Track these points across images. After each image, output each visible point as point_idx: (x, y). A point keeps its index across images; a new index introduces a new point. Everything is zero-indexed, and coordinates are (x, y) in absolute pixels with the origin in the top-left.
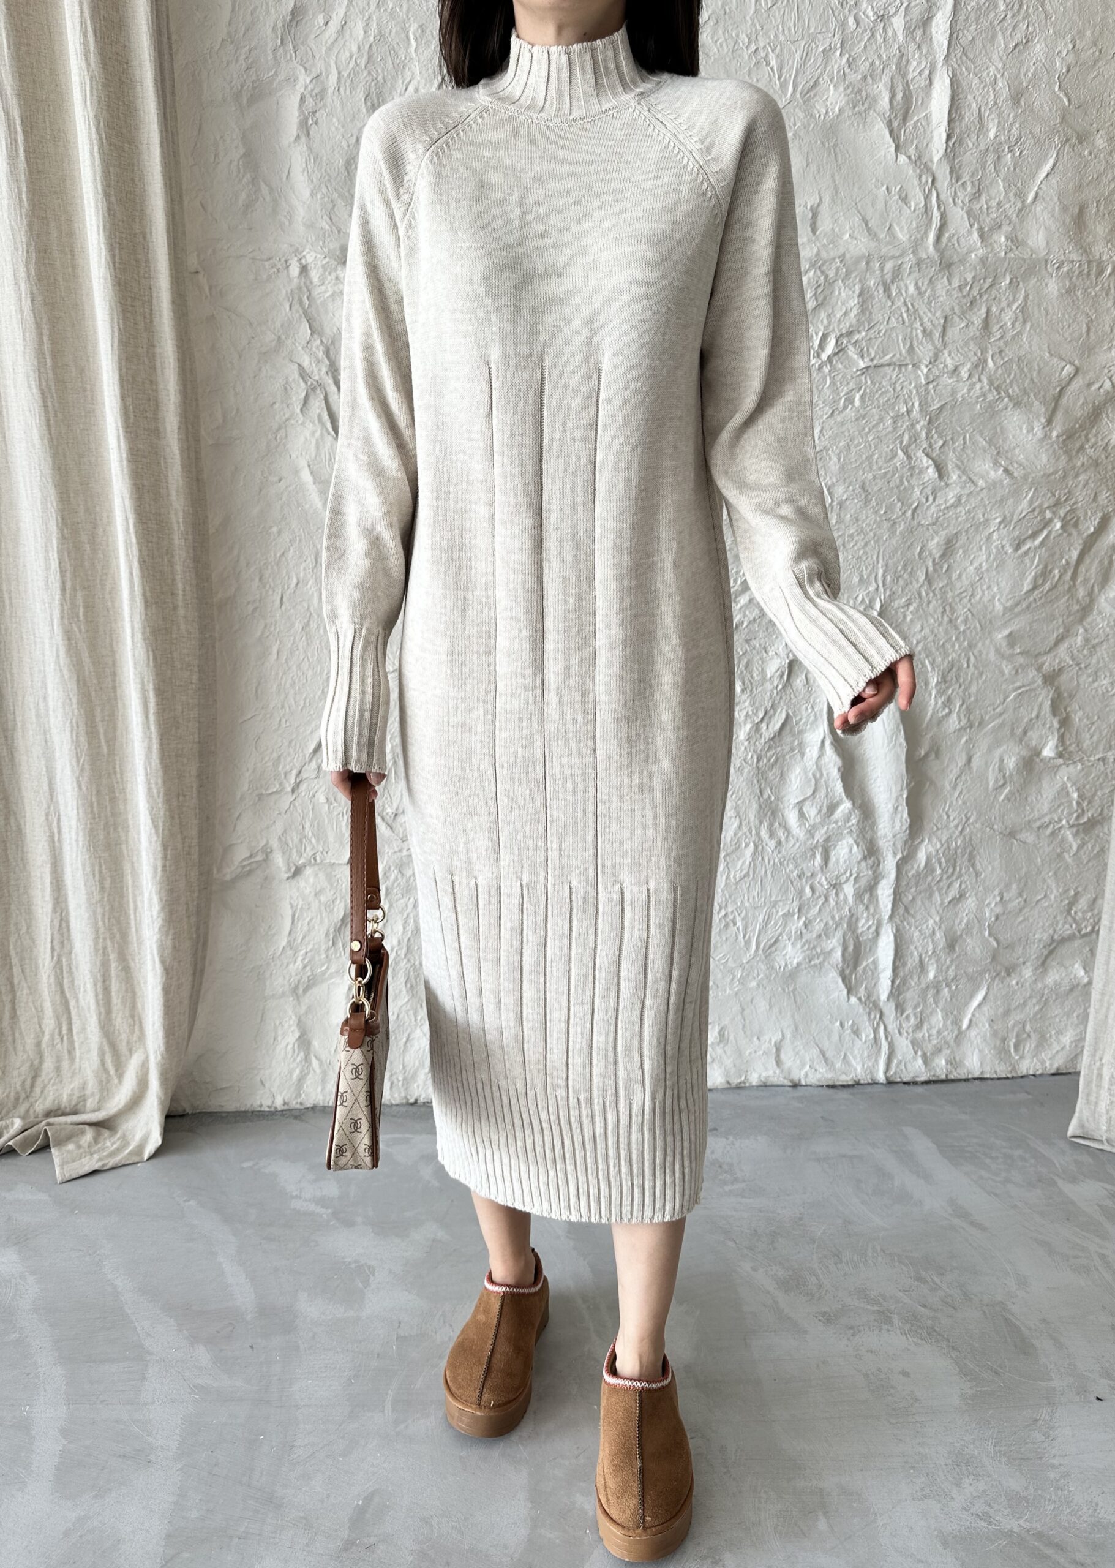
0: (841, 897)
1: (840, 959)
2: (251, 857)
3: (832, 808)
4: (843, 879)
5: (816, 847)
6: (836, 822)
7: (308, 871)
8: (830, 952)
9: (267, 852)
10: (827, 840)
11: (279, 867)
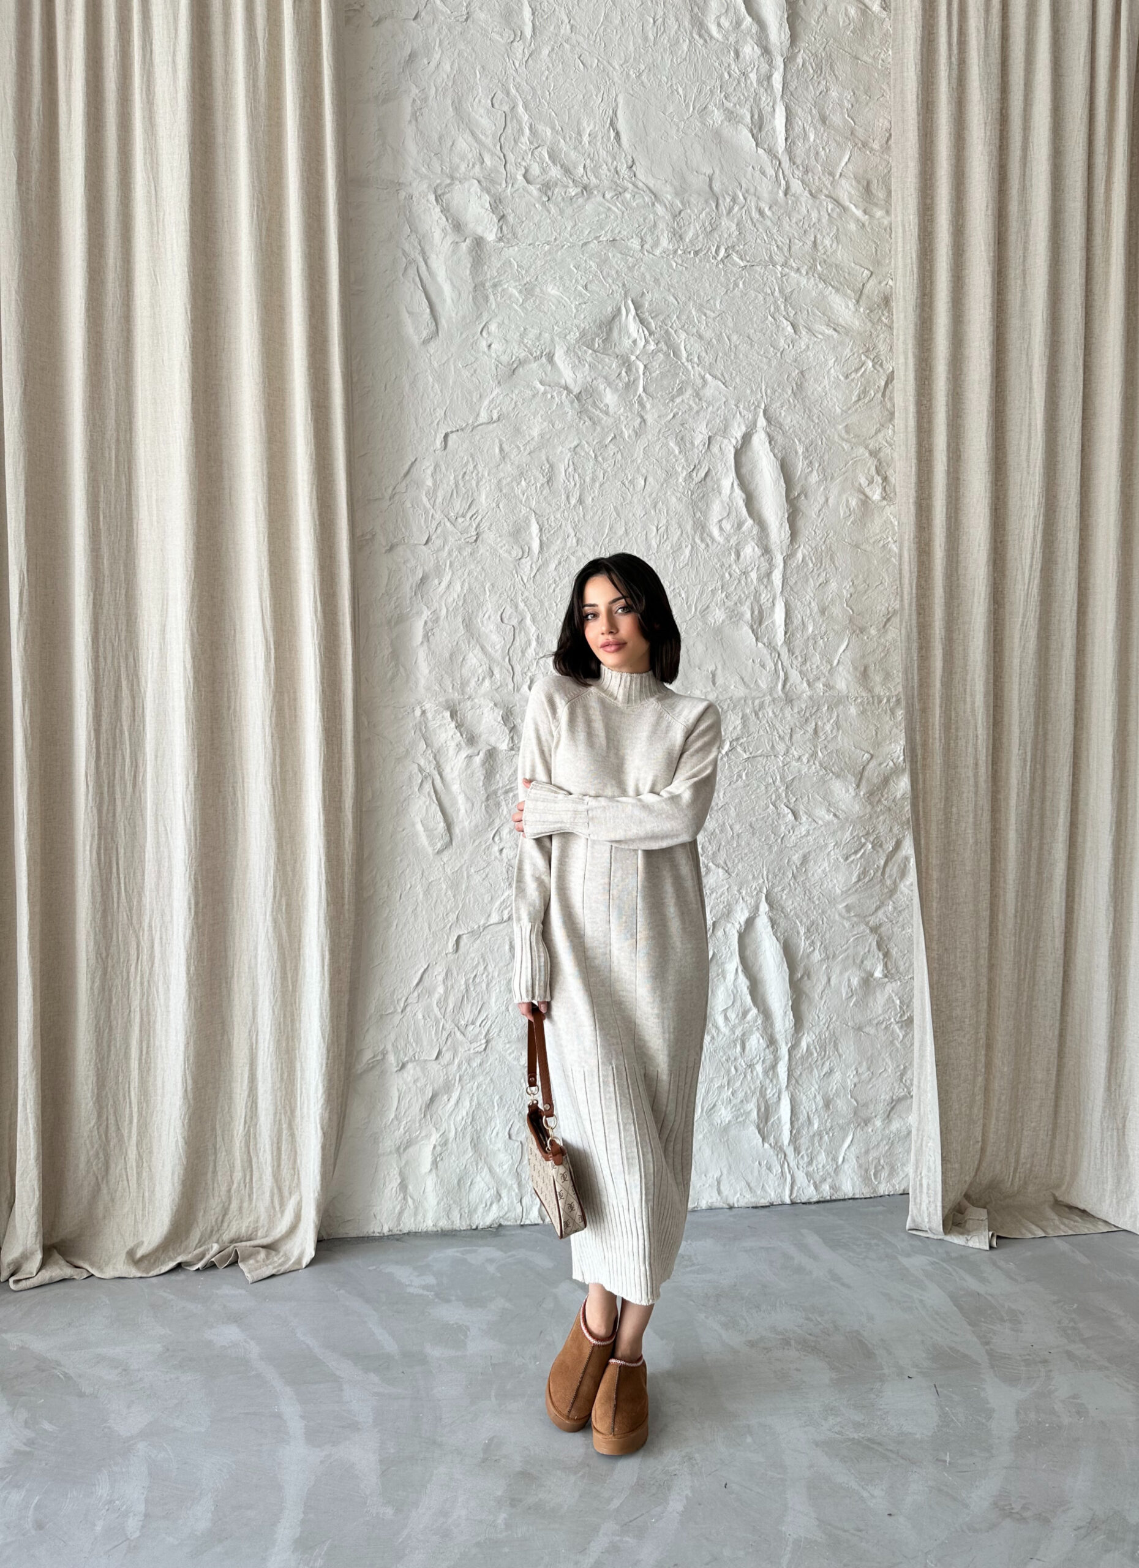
0: (755, 1073)
1: (756, 1117)
2: (374, 1057)
3: (745, 1013)
4: (755, 1061)
5: (736, 1040)
6: (748, 1023)
7: (410, 1066)
8: (749, 1113)
9: (384, 1053)
10: (743, 1035)
11: (391, 1064)
